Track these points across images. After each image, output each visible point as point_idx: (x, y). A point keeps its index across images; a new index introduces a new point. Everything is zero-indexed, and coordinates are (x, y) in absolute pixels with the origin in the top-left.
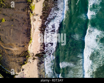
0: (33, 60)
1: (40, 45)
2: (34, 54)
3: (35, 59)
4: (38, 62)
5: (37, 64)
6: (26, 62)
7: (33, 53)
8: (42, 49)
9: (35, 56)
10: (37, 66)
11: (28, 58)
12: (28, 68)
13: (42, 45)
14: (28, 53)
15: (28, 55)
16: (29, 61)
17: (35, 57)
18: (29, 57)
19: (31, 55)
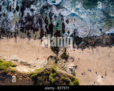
0: (69, 60)
1: (27, 39)
2: (51, 57)
3: (65, 54)
4: (75, 45)
5: (80, 50)
6: (73, 79)
7: (48, 59)
8: (38, 33)
9: (57, 53)
10: (84, 48)
11: (57, 75)
12: (90, 75)
13: (28, 34)
14: (39, 75)
15: (48, 75)
16: (71, 70)
17: (61, 53)
18: (54, 71)
19: (51, 65)
